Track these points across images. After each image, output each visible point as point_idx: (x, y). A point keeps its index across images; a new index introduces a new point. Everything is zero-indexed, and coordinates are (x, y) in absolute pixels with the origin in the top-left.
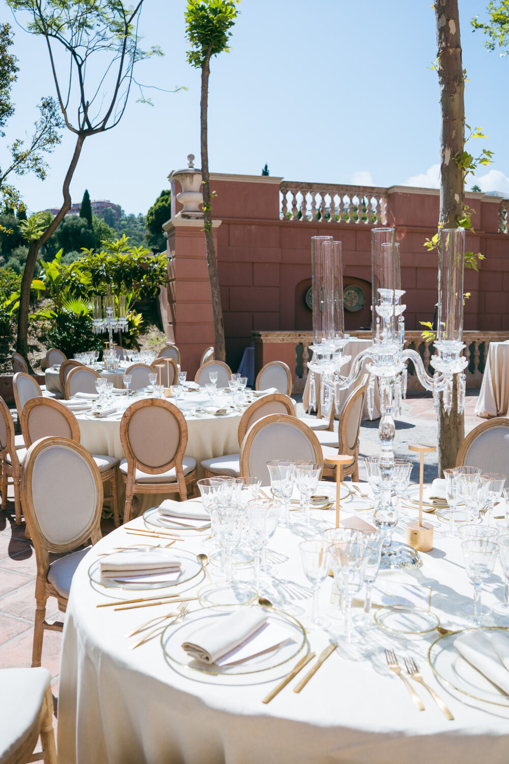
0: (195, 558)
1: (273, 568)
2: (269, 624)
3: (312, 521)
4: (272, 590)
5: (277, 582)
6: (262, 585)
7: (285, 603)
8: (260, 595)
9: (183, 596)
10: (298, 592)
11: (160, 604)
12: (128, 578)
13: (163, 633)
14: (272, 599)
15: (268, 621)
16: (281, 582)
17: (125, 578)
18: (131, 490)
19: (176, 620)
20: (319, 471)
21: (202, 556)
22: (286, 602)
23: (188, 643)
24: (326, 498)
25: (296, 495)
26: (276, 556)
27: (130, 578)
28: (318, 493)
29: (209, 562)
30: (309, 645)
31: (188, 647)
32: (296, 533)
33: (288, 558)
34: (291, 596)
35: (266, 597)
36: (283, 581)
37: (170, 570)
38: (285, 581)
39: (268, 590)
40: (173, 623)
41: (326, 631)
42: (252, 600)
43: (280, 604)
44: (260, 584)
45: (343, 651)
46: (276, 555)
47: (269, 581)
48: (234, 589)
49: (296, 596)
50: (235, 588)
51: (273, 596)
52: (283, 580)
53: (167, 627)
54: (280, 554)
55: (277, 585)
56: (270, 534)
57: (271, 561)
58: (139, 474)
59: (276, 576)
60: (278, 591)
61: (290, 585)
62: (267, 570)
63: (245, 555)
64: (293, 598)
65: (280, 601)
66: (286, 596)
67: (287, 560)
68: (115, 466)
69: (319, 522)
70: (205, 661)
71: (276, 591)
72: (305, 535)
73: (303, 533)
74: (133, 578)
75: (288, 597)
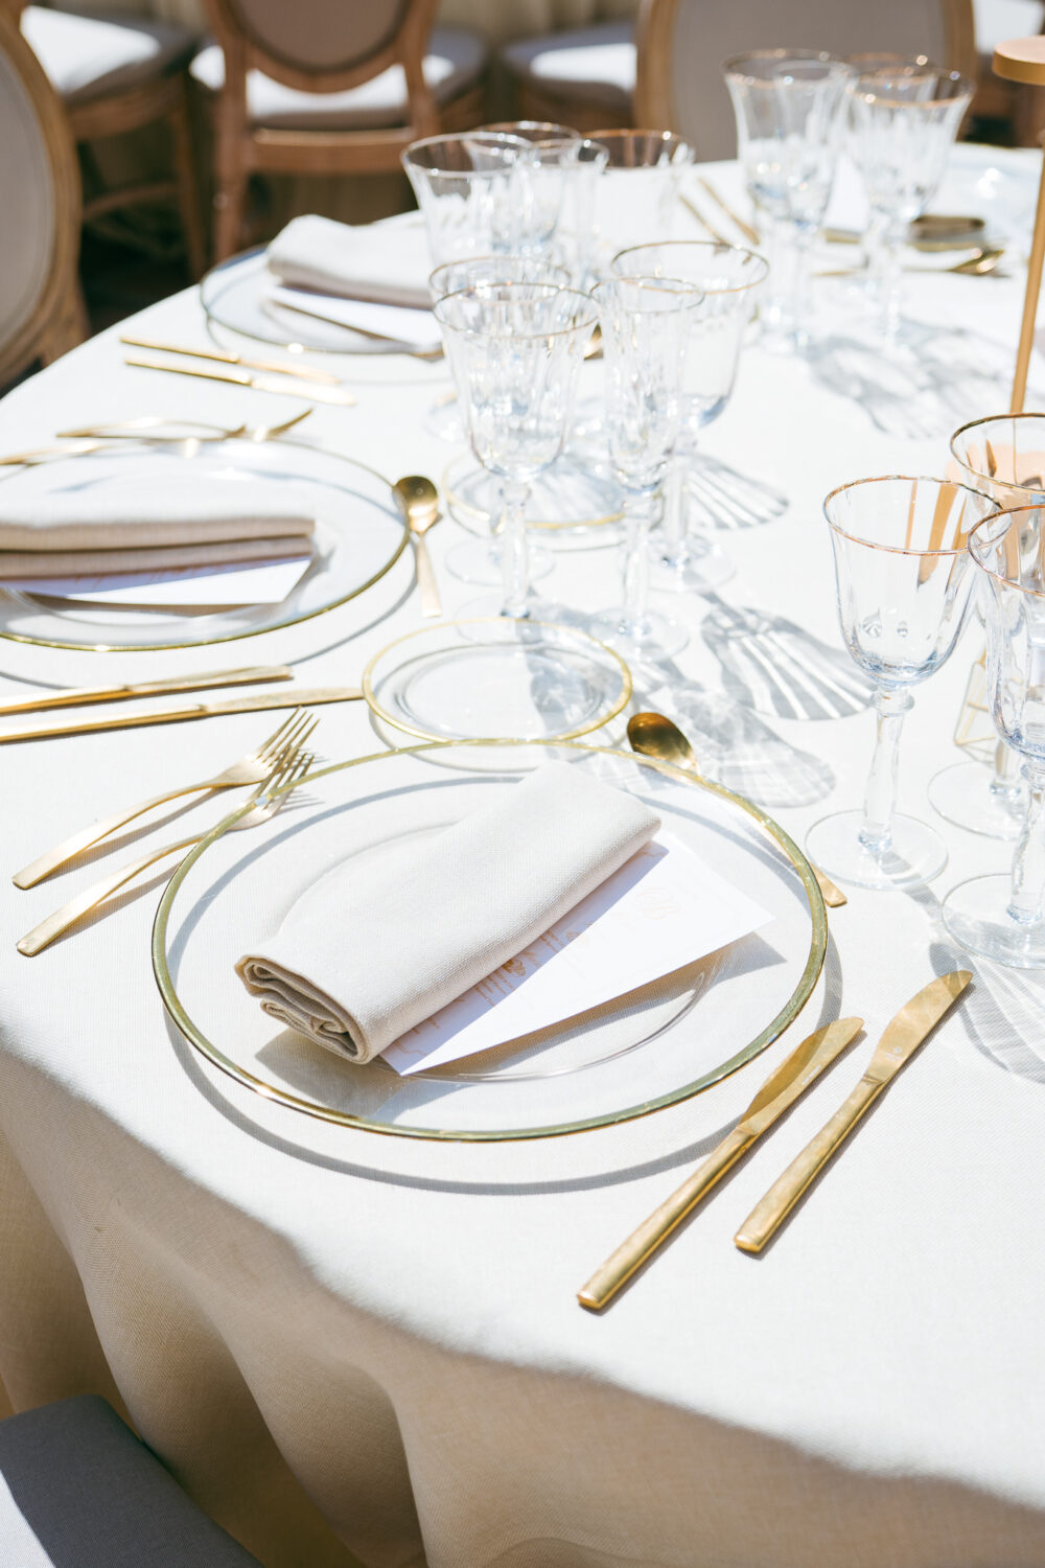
0: (385, 496)
1: (717, 551)
2: (663, 852)
3: (908, 328)
4: (700, 665)
5: (726, 622)
6: (657, 635)
7: (749, 736)
8: (640, 685)
9: (306, 681)
10: (812, 677)
11: (200, 715)
12: (82, 583)
13: (175, 877)
14: (694, 710)
15: (658, 838)
16: (742, 625)
17: (69, 584)
18: (234, 159)
19: (248, 810)
20: (958, 107)
21: (415, 487)
22: (754, 729)
23: (263, 960)
24: (977, 224)
25: (849, 210)
26: (733, 491)
27: (91, 583)
28: (947, 205)
29: (442, 509)
30: (836, 974)
31: (264, 978)
32: (833, 382)
33: (785, 503)
34: (778, 697)
35: (665, 705)
36: (750, 620)
37: (266, 549)
38: (761, 619)
39: (680, 662)
40: (230, 827)
41: (924, 897)
42: (603, 712)
43: (723, 738)
44: (647, 630)
45: (995, 1018)
46: (734, 488)
47: (690, 614)
48: (528, 652)
49: (804, 697)
50: (537, 649)
51: (699, 697)
52: (751, 612)
53: (203, 842)
54: (754, 484)
55: (724, 639)
56: (708, 407)
57: (711, 513)
58: (265, 94)
59: (722, 593)
60: (725, 669)
61: (782, 639)
62: (688, 561)
63: (598, 481)
64: (786, 712)
65: (727, 724)
66: (757, 699)
67: (778, 514)
68: (176, 65)
69: (934, 332)
70: (336, 1048)
71: (717, 668)
72: (870, 395)
73: (864, 383)
74: (106, 582)
75: (764, 703)
